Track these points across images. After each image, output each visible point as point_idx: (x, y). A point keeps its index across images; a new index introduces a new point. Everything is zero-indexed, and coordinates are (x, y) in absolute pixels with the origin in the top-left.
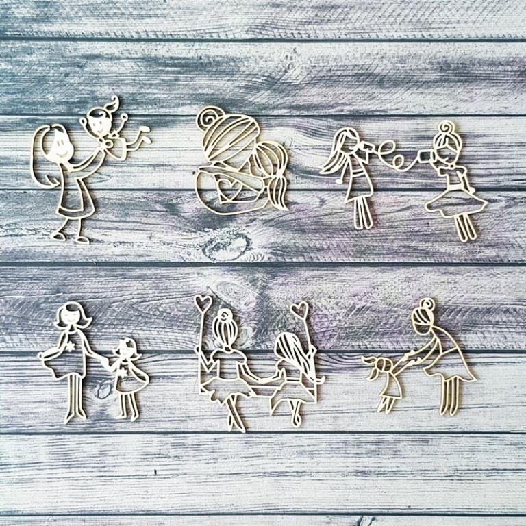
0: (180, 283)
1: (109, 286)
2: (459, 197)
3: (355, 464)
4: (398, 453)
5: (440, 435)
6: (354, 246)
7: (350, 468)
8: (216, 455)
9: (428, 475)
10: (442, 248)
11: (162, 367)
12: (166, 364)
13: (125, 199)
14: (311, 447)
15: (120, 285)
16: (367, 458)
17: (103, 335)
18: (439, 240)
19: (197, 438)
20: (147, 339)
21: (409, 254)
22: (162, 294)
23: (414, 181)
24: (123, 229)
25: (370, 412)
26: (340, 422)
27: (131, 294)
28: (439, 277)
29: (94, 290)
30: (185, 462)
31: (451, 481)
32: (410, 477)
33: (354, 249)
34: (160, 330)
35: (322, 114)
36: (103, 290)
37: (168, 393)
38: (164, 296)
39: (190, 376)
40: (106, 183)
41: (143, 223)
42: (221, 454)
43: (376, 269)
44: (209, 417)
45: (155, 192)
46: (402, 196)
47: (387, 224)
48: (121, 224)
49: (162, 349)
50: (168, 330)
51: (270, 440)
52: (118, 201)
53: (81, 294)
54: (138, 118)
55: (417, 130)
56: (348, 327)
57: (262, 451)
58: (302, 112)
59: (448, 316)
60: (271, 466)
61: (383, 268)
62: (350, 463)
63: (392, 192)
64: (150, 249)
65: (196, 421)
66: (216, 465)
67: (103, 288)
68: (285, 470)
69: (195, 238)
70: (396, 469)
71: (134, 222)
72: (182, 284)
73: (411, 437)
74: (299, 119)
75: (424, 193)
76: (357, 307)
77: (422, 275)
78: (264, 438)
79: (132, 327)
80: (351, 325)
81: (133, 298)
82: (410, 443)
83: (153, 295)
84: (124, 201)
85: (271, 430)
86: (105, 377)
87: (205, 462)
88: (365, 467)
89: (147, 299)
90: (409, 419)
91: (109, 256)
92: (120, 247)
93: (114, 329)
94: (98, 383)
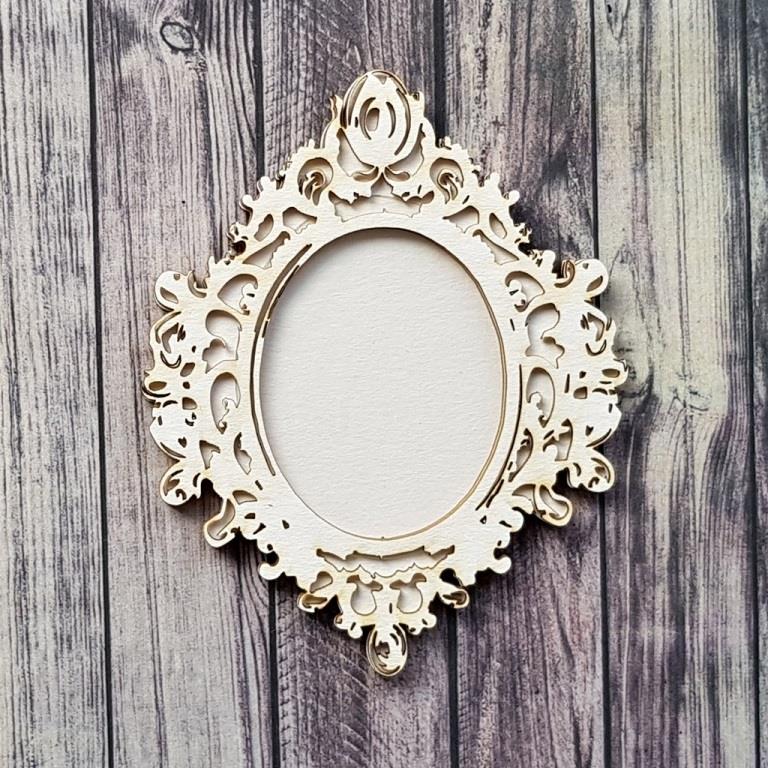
1: (394, 40)
2: (594, 755)
3: (39, 556)
4: (65, 646)
5: (106, 728)
7: (31, 548)
8: (50, 270)
9: (23, 707)
10: (488, 723)
11: (230, 153)
12: (235, 162)
13: (574, 69)
14: (72, 465)
15: (398, 64)
16: (52, 582)
17: (292, 30)
18: (504, 715)
19: (86, 232)
20: (287, 121)
21: (473, 655)
23: (625, 661)
24: (512, 66)
25: (148, 585)
26: (126, 524)
28: (428, 718)
29: (385, 9)
30: (34, 206)
31: (11, 754)
32: (17, 671)
35: (757, 469)
36: (385, 28)
37: (176, 167)
39: (213, 212)
40: (606, 30)
41: (525, 108)
42: (53, 281)
44: (129, 255)
45: (590, 131)
46: (593, 638)
47: (535, 610)
48: (523, 62)
49: (267, 154)
51: (84, 380)
52: (570, 54)
54: (739, 94)
55: (728, 664)
57: (61, 364)
58: (761, 428)
59: (349, 739)
60: (31, 386)
62: (41, 549)
63: (599, 616)
64: (473, 123)
65: (120, 228)
66: (30, 272)
67: (390, 27)
68: (24, 413)
70: (32, 641)
71: (527, 88)
73: (99, 670)
74: (746, 422)
75: (599, 684)
77: (432, 683)
78: (89, 369)
79: (311, 89)
82: (87, 669)
84: (570, 67)
85: (105, 382)
86: (207, 37)
87: (36, 247)
88: (34, 579)
90: (135, 665)
91: (456, 38)
92: (476, 61)
93: (305, 53)
94: (193, 23)
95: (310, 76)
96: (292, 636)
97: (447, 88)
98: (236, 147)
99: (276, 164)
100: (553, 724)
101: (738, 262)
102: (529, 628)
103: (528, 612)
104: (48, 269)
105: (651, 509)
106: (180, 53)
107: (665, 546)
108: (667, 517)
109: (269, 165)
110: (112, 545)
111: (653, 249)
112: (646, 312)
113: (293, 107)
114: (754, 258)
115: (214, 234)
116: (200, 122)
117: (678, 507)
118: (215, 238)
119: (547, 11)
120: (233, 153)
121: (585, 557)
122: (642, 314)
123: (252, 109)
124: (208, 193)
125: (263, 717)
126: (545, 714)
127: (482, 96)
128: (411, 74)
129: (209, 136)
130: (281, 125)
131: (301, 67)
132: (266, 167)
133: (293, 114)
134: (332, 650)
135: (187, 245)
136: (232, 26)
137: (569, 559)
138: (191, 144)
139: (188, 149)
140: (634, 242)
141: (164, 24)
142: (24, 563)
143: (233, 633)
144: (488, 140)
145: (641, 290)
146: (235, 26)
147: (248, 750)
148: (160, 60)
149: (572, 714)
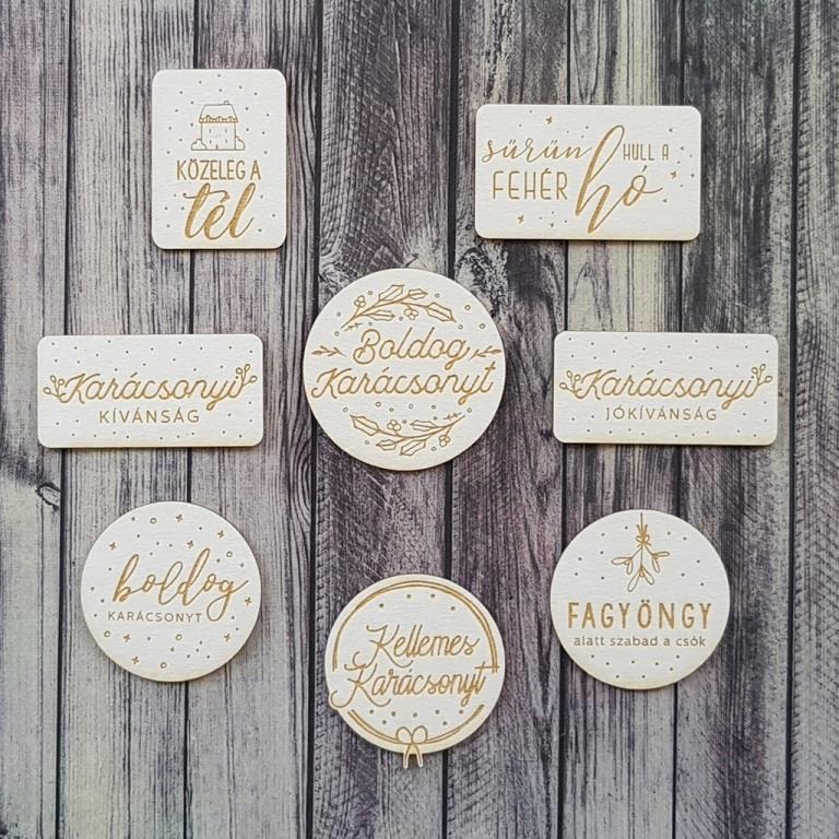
95: (356, 129)
96: (328, 548)
100: (522, 623)
101: (672, 279)
102: (506, 550)
103: (506, 538)
104: (156, 265)
105: (601, 462)
107: (611, 490)
108: (613, 468)
110: (195, 473)
111: (609, 267)
112: (602, 314)
114: (684, 276)
117: (622, 461)
119: (535, 87)
121: (551, 497)
122: (599, 315)
123: (312, 151)
125: (303, 609)
126: (517, 615)
131: (351, 122)
134: (357, 559)
136: (300, 90)
137: (538, 497)
140: (595, 260)
142: (128, 483)
143: (283, 544)
145: (599, 297)
146: (303, 90)
147: (291, 633)
149: (537, 615)
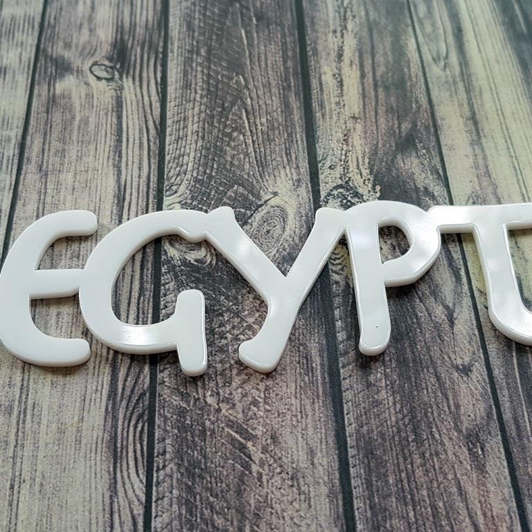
0: (282, 157)
1: (270, 72)
6: (382, 435)
11: (137, 138)
12: (141, 145)
17: (192, 68)
22: (260, 135)
27: (258, 97)
29: (263, 57)
33: (375, 435)
34: (200, 134)
37: (92, 147)
38: (257, 138)
43: (337, 482)
49: (168, 138)
50: (200, 143)
53: (256, 42)
56: (204, 427)
61: (340, 497)
67: (267, 65)
69: (361, 174)
72: (278, 159)
76: (249, 444)
79: (205, 100)
80: (208, 433)
81: (251, 99)
83: (258, 123)
89: (251, 117)
91: (317, 69)
92: (335, 81)
93: (201, 80)
94: (116, 65)
97: (313, 97)
98: (143, 134)
99: (176, 144)
106: (104, 81)
109: (169, 145)
113: (190, 111)
115: (119, 188)
116: (115, 120)
118: (119, 191)
120: (140, 138)
124: (116, 162)
127: (341, 102)
128: (284, 90)
129: (122, 128)
130: (180, 121)
132: (167, 147)
133: (190, 115)
135: (94, 196)
138: (106, 133)
139: (103, 135)
141: (93, 65)
144: (348, 128)
148: (87, 84)
